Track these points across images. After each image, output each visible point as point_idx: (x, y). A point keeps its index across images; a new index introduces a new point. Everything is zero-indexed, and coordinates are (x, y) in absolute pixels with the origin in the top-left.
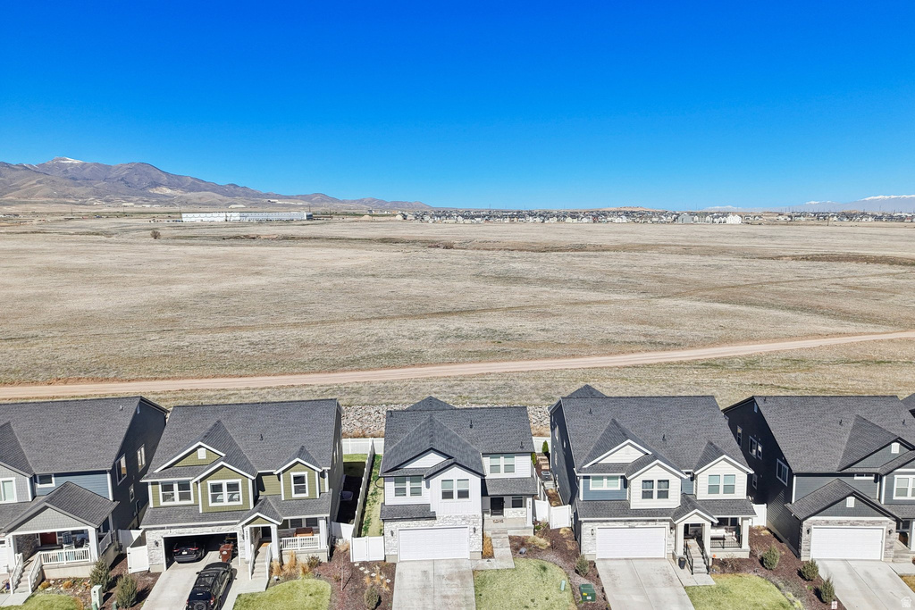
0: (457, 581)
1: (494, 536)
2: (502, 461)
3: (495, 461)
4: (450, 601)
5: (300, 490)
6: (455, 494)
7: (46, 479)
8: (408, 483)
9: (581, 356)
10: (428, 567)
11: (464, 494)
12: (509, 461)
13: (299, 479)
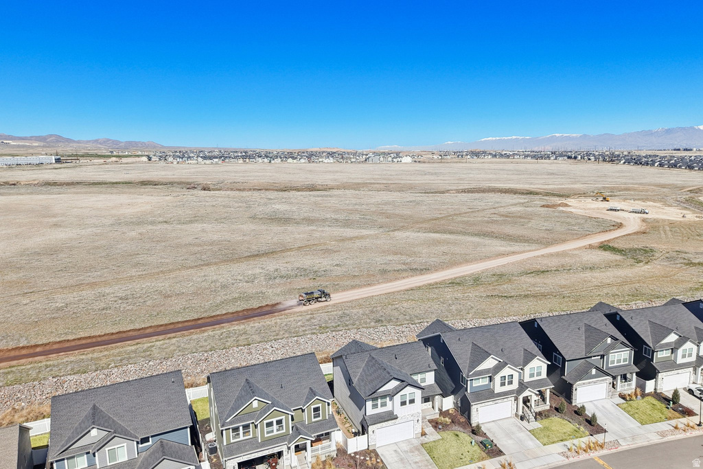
0: (417, 452)
3: (418, 377)
4: (420, 465)
5: (317, 416)
6: (408, 402)
7: (145, 440)
8: (379, 400)
9: (374, 285)
10: (395, 448)
11: (412, 401)
12: (423, 376)
13: (317, 410)
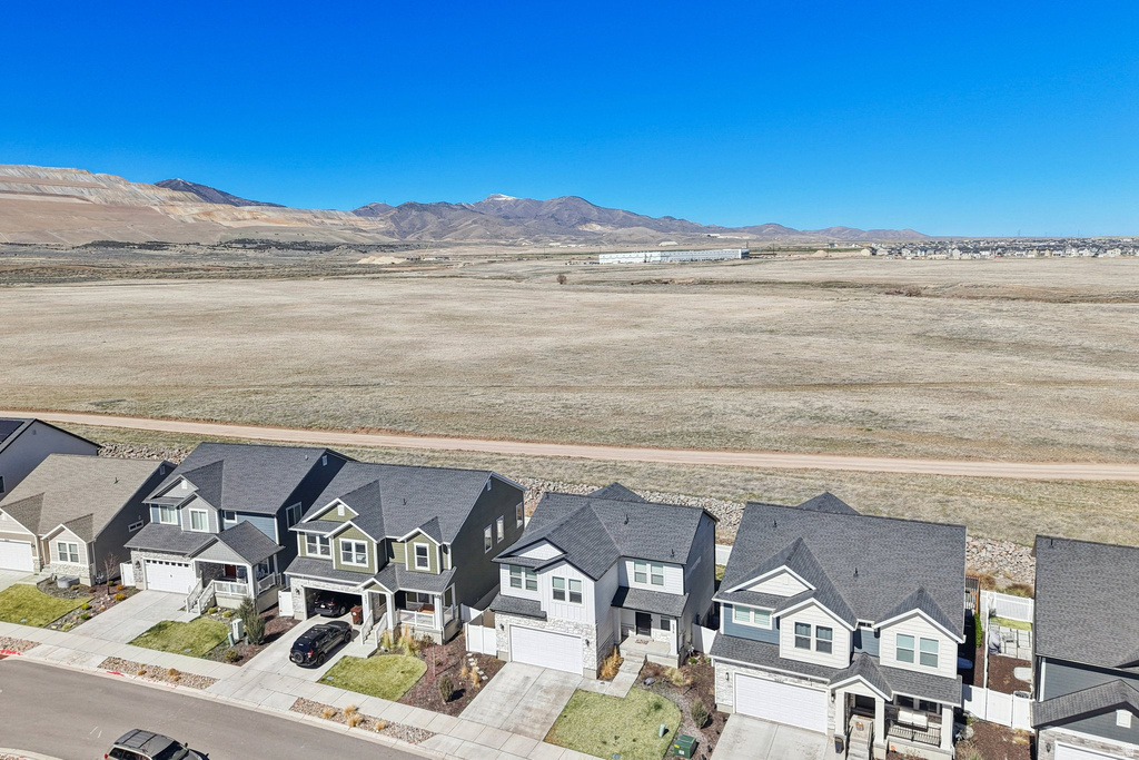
0: (552, 696)
1: (628, 657)
2: (647, 569)
3: (641, 568)
4: (529, 715)
5: (422, 562)
6: (567, 596)
7: (231, 516)
8: (523, 574)
10: (533, 674)
11: (576, 598)
12: (657, 570)
13: (422, 551)
